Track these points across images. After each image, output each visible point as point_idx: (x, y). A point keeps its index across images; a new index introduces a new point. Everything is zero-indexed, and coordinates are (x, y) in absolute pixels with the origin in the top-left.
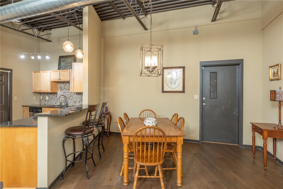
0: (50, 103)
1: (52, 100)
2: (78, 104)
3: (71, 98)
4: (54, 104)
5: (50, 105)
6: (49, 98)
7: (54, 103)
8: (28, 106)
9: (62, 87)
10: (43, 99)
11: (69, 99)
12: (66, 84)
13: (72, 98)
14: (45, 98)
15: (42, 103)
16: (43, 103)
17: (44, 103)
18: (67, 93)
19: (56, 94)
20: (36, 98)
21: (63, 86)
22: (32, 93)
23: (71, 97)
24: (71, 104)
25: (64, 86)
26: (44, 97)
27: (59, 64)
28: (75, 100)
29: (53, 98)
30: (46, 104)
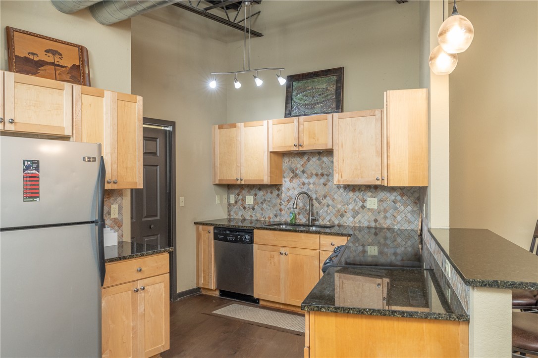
0: (259, 216)
1: (264, 206)
2: (351, 219)
3: (328, 201)
4: (270, 218)
5: (257, 220)
6: (255, 200)
7: (271, 216)
8: (212, 225)
9: (297, 169)
10: (236, 202)
11: (320, 203)
12: (309, 160)
13: (330, 202)
14: (243, 200)
15: (234, 216)
16: (237, 214)
17: (240, 214)
18: (311, 186)
19: (278, 190)
20: (221, 200)
21: (299, 166)
22: (213, 187)
23: (325, 197)
24: (328, 218)
25: (303, 166)
26: (240, 197)
27: (289, 99)
28: (339, 206)
29: (269, 202)
30: (248, 218)
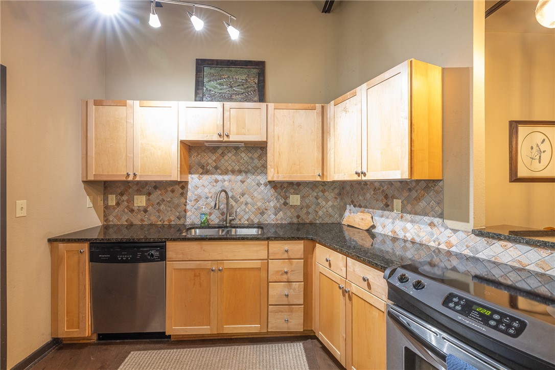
0: (153, 219)
1: (162, 207)
2: (273, 216)
3: (247, 198)
4: (170, 221)
5: (151, 225)
6: (148, 200)
7: (172, 218)
8: (86, 240)
9: (208, 164)
10: (118, 204)
11: (236, 201)
12: (223, 154)
13: (249, 200)
14: (130, 201)
15: (113, 220)
16: (119, 219)
17: (125, 218)
18: (226, 183)
19: (183, 188)
20: (94, 202)
21: (210, 161)
22: (83, 185)
23: (243, 195)
24: (246, 217)
25: (215, 161)
26: (125, 198)
27: (199, 84)
28: (259, 204)
29: (169, 202)
30: (137, 222)
